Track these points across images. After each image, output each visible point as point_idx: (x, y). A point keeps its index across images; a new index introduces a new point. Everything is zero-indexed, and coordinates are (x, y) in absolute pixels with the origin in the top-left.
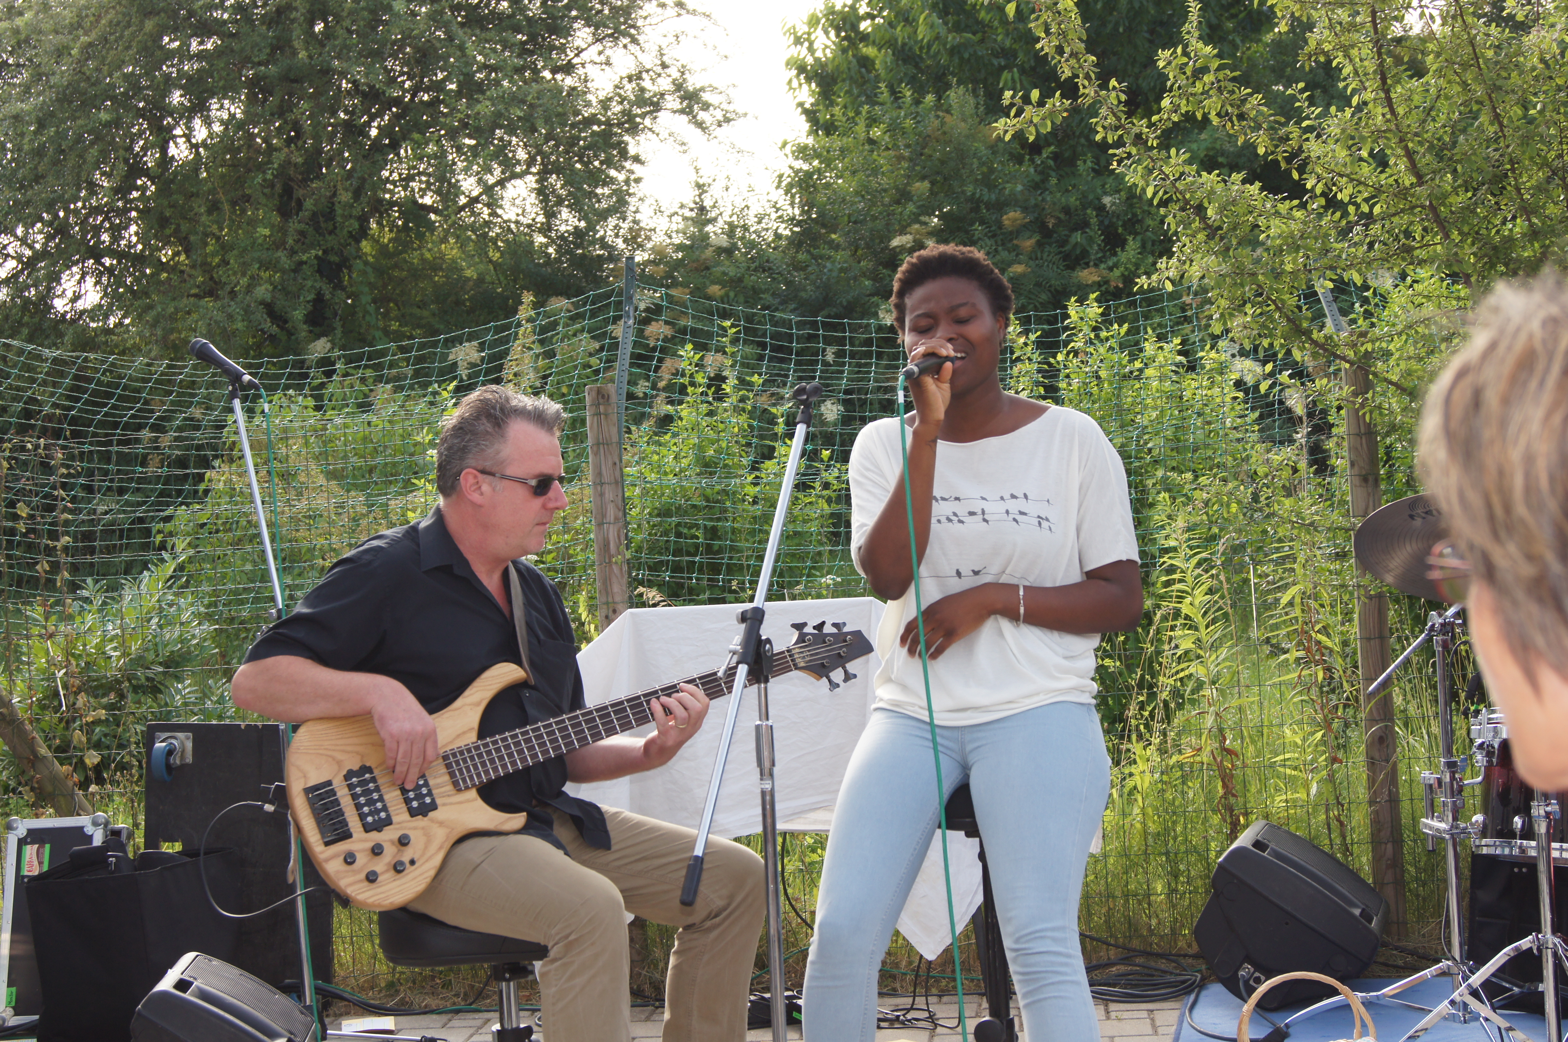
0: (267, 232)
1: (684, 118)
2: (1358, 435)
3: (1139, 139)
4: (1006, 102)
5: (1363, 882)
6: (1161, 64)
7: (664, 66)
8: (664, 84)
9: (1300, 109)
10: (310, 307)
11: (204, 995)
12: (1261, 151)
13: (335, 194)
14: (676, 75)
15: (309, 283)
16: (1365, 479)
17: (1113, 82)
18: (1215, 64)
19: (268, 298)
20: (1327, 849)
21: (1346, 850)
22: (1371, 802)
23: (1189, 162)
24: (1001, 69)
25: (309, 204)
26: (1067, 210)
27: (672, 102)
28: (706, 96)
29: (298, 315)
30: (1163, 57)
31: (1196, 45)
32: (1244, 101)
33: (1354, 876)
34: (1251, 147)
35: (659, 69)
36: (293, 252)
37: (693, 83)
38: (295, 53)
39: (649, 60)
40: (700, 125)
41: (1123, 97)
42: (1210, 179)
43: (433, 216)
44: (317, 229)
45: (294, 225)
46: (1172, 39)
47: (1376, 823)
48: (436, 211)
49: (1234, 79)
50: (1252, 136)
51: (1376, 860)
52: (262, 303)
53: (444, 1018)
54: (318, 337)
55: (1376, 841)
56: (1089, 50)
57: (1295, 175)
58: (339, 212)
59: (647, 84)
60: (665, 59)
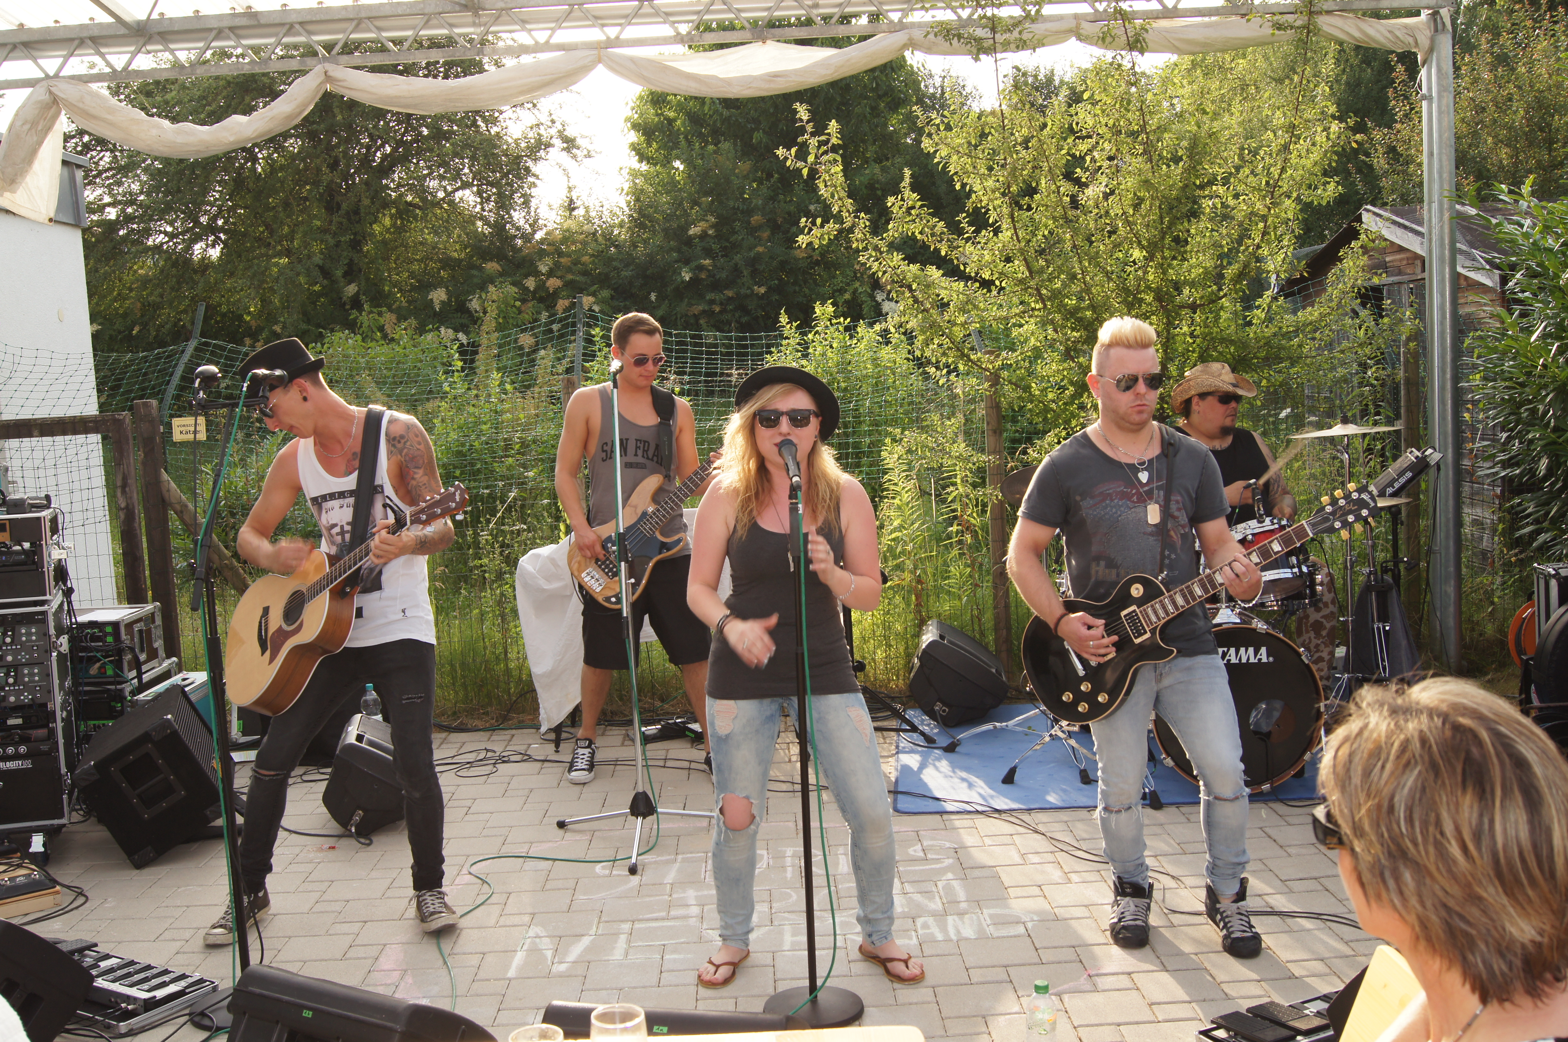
0: (318, 223)
1: (565, 153)
2: (992, 407)
3: (876, 248)
4: (802, 225)
5: (991, 653)
6: (889, 204)
7: (553, 122)
8: (553, 131)
9: (963, 228)
10: (346, 268)
11: (371, 743)
12: (943, 253)
13: (360, 201)
14: (560, 127)
15: (345, 253)
16: (995, 432)
17: (862, 215)
18: (919, 203)
19: (321, 263)
20: (969, 633)
21: (982, 634)
22: (995, 608)
23: (904, 259)
24: (753, 130)
25: (344, 206)
26: (789, 214)
27: (558, 143)
28: (579, 141)
29: (339, 273)
30: (891, 200)
31: (907, 193)
32: (935, 226)
33: (986, 648)
34: (937, 251)
35: (550, 124)
36: (335, 235)
37: (570, 133)
38: (335, 116)
39: (545, 119)
40: (574, 157)
41: (868, 223)
42: (914, 268)
43: (418, 211)
44: (349, 220)
45: (336, 219)
46: (896, 191)
47: (997, 618)
48: (419, 208)
49: (929, 214)
50: (938, 245)
51: (996, 640)
52: (318, 265)
53: (488, 734)
54: (350, 283)
55: (996, 629)
56: (849, 197)
57: (962, 268)
58: (363, 210)
59: (542, 132)
60: (553, 117)
